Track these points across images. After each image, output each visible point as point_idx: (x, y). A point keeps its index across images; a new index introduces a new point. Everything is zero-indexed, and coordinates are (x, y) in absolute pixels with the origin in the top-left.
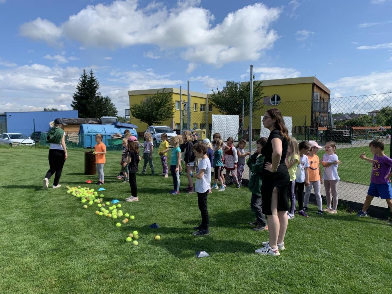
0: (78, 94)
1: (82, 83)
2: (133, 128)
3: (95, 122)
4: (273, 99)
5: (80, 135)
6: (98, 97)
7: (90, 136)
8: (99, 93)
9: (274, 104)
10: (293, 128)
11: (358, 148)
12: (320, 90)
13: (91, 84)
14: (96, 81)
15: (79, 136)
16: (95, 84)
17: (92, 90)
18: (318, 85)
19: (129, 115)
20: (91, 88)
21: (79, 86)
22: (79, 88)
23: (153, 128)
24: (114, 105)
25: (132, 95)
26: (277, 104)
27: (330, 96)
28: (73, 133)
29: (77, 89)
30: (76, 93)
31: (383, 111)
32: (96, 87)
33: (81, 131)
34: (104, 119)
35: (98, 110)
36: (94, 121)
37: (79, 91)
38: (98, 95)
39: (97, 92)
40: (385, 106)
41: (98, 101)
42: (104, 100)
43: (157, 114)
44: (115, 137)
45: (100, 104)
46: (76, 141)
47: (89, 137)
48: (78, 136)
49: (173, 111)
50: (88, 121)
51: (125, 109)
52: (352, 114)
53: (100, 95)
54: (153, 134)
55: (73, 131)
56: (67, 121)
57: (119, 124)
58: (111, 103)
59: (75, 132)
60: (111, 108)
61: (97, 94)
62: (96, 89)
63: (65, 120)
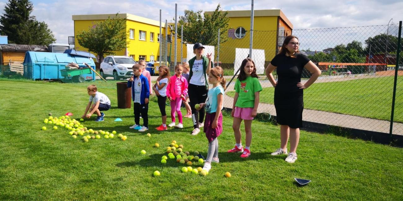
0: (6, 17)
1: (11, 3)
2: (89, 58)
3: (42, 50)
4: (238, 31)
5: (25, 64)
6: (32, 21)
7: (40, 65)
8: (33, 16)
9: (239, 37)
10: (265, 62)
11: (322, 83)
12: (284, 24)
13: (23, 5)
14: (29, 2)
15: (24, 66)
16: (27, 5)
17: (24, 13)
18: (283, 19)
19: (74, 43)
20: (22, 10)
21: (8, 7)
22: (7, 10)
23: (111, 58)
24: (51, 32)
25: (78, 20)
26: (242, 37)
27: (293, 30)
28: (16, 62)
29: (5, 11)
30: (3, 16)
31: (337, 48)
32: (30, 9)
33: (27, 60)
34: (53, 46)
35: (33, 37)
36: (41, 48)
37: (8, 13)
38: (32, 19)
39: (31, 15)
40: (340, 44)
41: (32, 27)
42: (39, 25)
43: (109, 43)
44: (71, 68)
45: (34, 29)
46: (20, 72)
47: (38, 66)
48: (22, 65)
49: (128, 40)
50: (34, 48)
51: (69, 37)
52: (307, 51)
53: (34, 20)
54: (112, 65)
55: (15, 59)
56: (7, 48)
57: (73, 52)
58: (48, 29)
59: (18, 61)
60: (48, 35)
61: (31, 17)
62: (29, 12)
63: (5, 46)
